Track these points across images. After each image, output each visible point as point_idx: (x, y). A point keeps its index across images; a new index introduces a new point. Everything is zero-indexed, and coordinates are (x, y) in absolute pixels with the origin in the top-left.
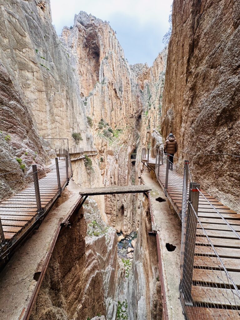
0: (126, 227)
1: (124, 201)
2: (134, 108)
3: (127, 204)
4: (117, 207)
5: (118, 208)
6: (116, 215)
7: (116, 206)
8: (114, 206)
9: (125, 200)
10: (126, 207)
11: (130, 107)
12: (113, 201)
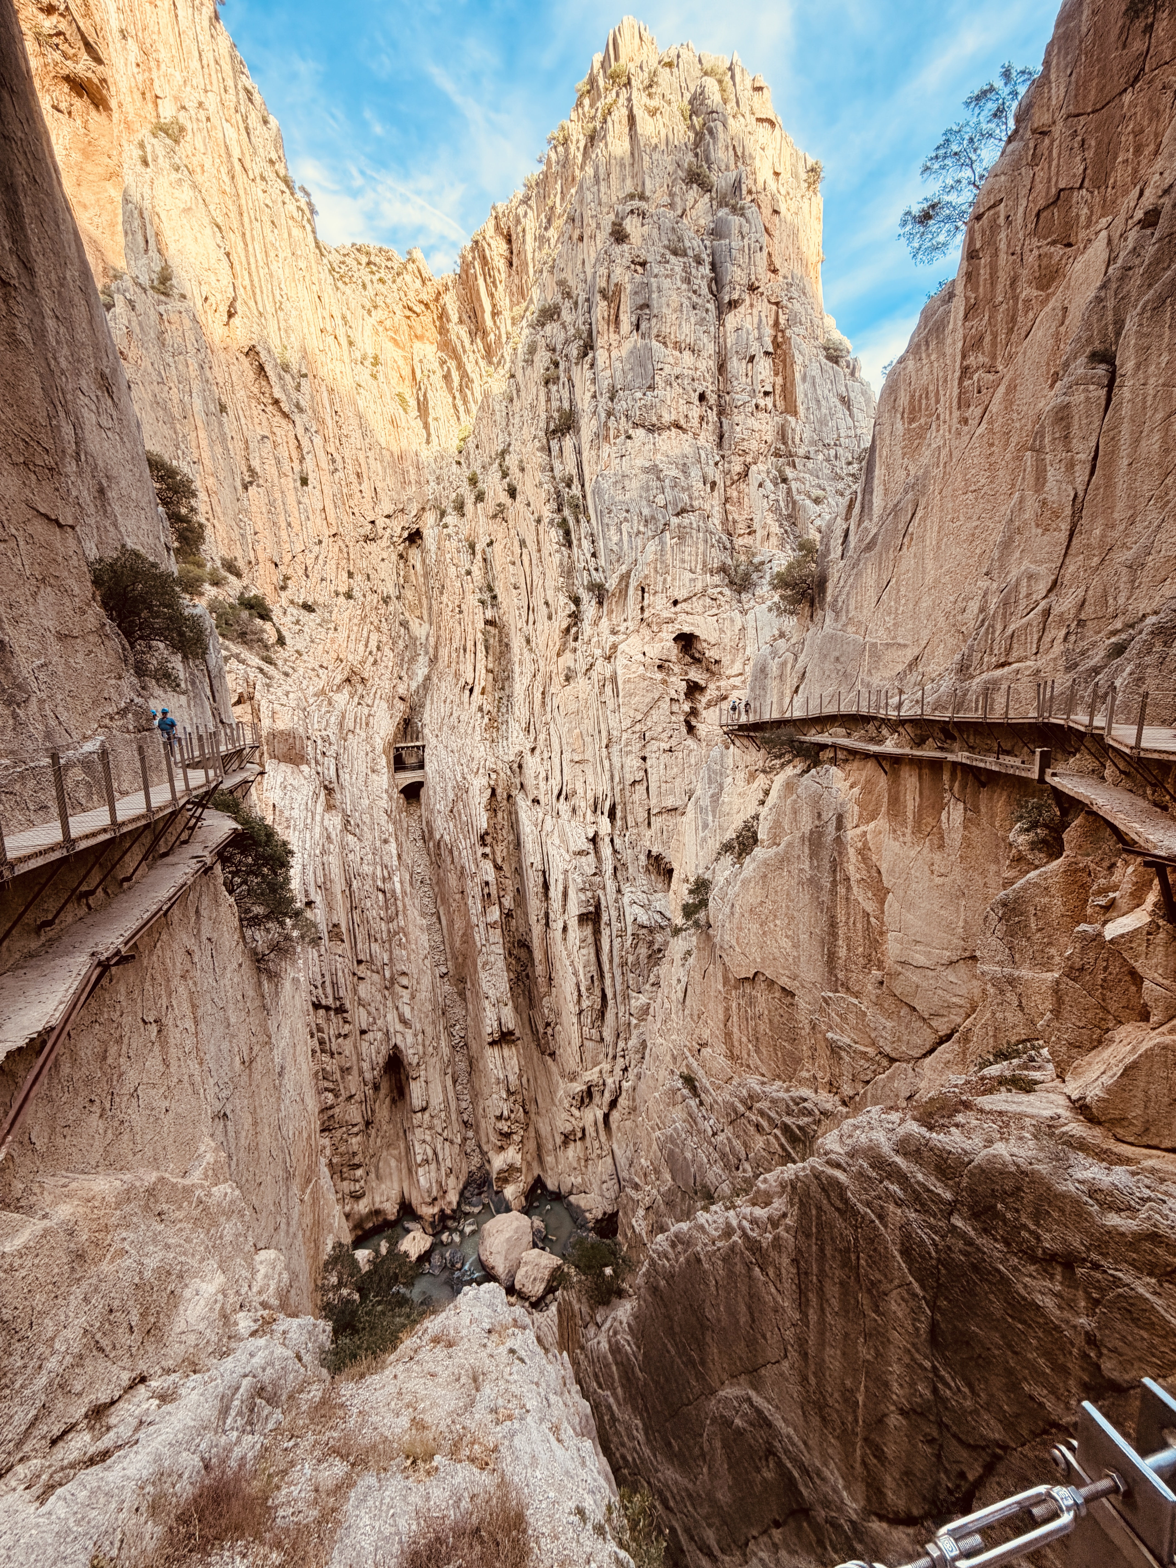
0: (433, 1174)
1: (399, 1027)
2: (379, 485)
3: (420, 1037)
4: (361, 1072)
5: (368, 1076)
6: (361, 1127)
7: (355, 1071)
8: (345, 1071)
9: (408, 1015)
10: (415, 1061)
11: (353, 478)
12: (334, 1048)
